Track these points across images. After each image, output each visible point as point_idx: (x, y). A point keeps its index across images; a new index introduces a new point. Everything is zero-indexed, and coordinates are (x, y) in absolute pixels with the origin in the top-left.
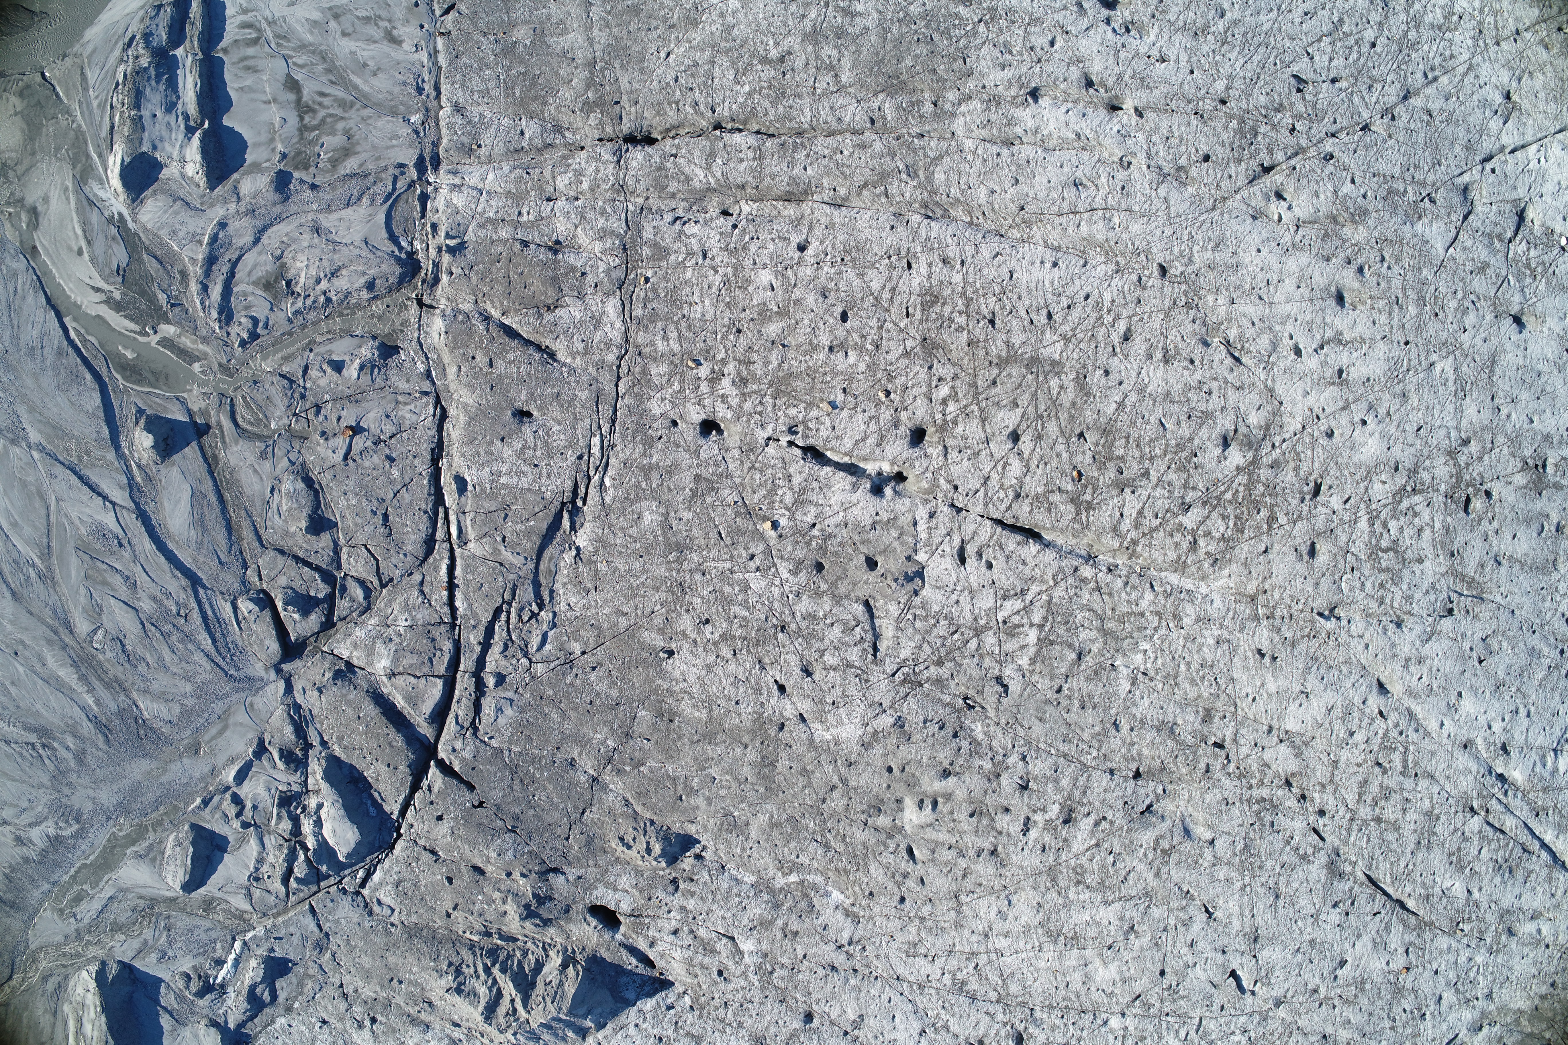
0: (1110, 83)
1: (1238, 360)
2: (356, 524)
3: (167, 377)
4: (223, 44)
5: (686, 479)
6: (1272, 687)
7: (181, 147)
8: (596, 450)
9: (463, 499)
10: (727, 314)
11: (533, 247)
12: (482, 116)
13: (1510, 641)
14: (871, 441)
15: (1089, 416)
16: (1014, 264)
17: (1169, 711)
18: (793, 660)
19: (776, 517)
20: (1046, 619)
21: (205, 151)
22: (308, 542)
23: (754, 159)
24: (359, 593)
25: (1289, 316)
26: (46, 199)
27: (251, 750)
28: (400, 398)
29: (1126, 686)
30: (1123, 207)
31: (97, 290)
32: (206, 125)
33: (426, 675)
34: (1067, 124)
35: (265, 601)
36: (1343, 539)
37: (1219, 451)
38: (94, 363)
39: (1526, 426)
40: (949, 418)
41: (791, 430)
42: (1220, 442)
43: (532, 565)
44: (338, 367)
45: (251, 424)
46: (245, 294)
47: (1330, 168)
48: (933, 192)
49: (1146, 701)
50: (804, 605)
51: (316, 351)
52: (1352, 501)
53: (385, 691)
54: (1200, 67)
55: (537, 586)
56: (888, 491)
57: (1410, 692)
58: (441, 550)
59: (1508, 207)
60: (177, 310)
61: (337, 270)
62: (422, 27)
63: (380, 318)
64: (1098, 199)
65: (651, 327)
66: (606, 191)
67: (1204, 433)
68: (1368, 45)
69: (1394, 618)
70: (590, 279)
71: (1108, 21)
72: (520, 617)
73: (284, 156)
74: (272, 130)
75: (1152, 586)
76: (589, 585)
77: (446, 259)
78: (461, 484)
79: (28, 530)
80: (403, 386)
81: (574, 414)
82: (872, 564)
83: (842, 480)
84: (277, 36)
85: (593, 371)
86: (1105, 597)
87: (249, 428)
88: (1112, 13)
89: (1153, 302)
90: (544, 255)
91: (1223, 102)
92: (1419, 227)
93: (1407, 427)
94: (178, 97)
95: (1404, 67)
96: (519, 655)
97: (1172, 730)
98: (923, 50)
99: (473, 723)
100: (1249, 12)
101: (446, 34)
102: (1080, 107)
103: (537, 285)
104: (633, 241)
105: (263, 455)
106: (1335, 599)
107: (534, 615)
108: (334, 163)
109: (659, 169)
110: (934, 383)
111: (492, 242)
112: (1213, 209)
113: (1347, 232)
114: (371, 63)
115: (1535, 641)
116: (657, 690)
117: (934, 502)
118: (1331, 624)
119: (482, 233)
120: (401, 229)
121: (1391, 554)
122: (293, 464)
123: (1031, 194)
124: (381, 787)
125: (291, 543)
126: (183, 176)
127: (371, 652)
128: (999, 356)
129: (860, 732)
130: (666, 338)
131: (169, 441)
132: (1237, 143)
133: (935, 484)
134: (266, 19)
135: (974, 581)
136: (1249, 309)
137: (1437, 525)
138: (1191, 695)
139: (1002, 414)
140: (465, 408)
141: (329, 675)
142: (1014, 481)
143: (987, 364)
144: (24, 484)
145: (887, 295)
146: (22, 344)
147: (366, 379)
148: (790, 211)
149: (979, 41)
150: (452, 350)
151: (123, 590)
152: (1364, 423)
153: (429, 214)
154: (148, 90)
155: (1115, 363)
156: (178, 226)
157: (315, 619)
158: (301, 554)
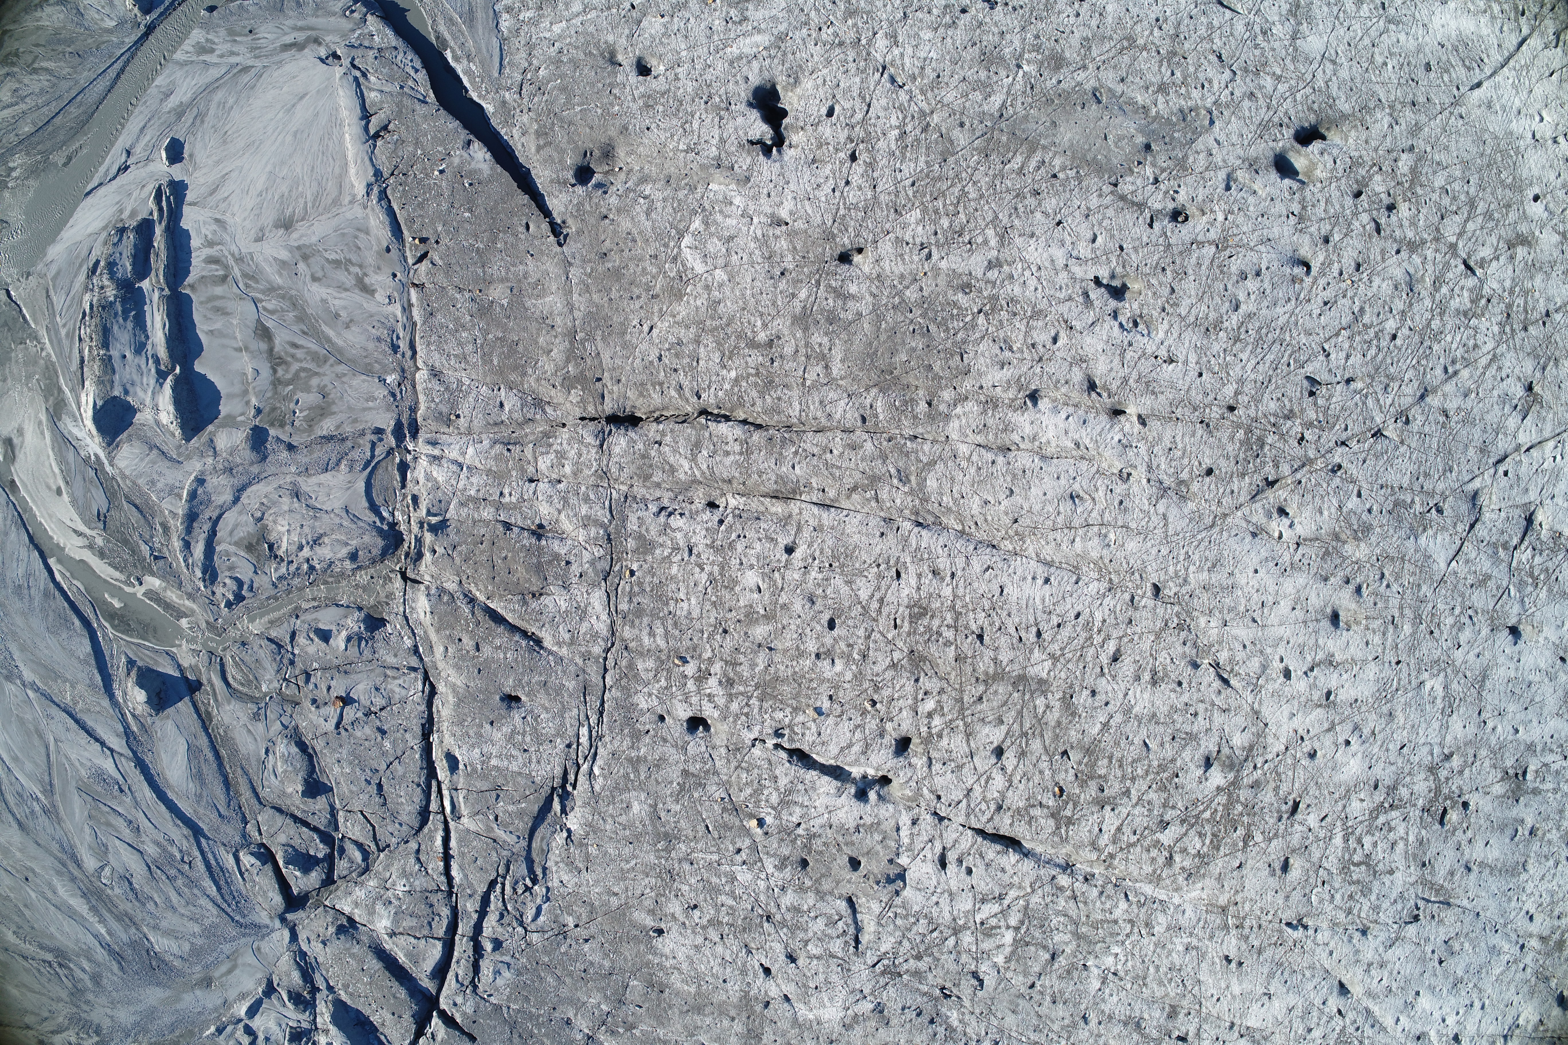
0: (1114, 387)
1: (1226, 682)
2: (351, 792)
3: (155, 631)
4: (190, 280)
5: (674, 774)
6: (1236, 989)
7: (153, 393)
8: (584, 740)
9: (455, 777)
10: (714, 614)
11: (516, 530)
12: (460, 382)
13: (1471, 941)
14: (856, 749)
15: (1074, 735)
16: (1005, 579)
17: (1137, 1008)
18: (779, 948)
19: (762, 815)
20: (1022, 923)
21: (178, 401)
22: (305, 803)
23: (741, 453)
24: (358, 856)
25: (1281, 639)
26: (20, 432)
27: (260, 990)
28: (388, 672)
29: (1096, 984)
30: (1120, 523)
31: (80, 534)
32: (178, 370)
33: (425, 937)
34: (1066, 433)
35: (266, 856)
36: (1316, 854)
37: (1200, 772)
38: (81, 608)
39: (1510, 738)
40: (934, 731)
41: (778, 734)
42: (1202, 763)
43: (524, 843)
44: (325, 636)
45: (242, 684)
46: (228, 554)
47: (1337, 481)
48: (925, 500)
49: (1115, 998)
50: (788, 899)
51: (302, 618)
52: (1328, 819)
53: (387, 947)
54: (1210, 370)
55: (530, 862)
56: (872, 795)
57: (1369, 994)
58: (435, 822)
59: (1518, 512)
60: (161, 563)
61: (319, 538)
62: (395, 275)
63: (365, 589)
64: (1094, 514)
65: (637, 622)
66: (589, 476)
67: (1187, 754)
68: (1388, 338)
69: (1360, 926)
70: (575, 569)
71: (1115, 315)
72: (514, 890)
73: (259, 411)
74: (245, 382)
75: (1126, 895)
76: (581, 865)
77: (428, 537)
78: (453, 762)
79: (29, 766)
80: (391, 660)
81: (562, 703)
82: (855, 864)
83: (826, 784)
84: (245, 275)
85: (580, 662)
86: (1081, 905)
87: (240, 688)
88: (1120, 305)
89: (1144, 623)
90: (528, 540)
91: (1232, 409)
92: (1422, 540)
93: (1391, 746)
94: (147, 337)
95: (1424, 362)
96: (515, 924)
97: (1138, 1025)
98: (918, 343)
99: (472, 981)
100: (1265, 303)
101: (420, 286)
102: (1081, 412)
103: (521, 572)
104: (618, 532)
105: (256, 717)
106: (1303, 911)
107: (527, 889)
108: (311, 422)
109: (643, 457)
110: (920, 697)
111: (474, 522)
112: (1212, 526)
113: (1349, 549)
114: (343, 314)
115: (1496, 940)
116: (648, 964)
117: (917, 810)
118: (1299, 934)
119: (464, 512)
120: (381, 498)
121: (1363, 868)
122: (286, 728)
123: (1026, 507)
124: (387, 1031)
125: (288, 802)
126: (158, 423)
127: (371, 912)
128: (986, 673)
129: (842, 1014)
130: (652, 634)
131: (162, 695)
132: (1242, 456)
133: (918, 793)
134: (233, 255)
135: (954, 885)
136: (1242, 631)
137: (1411, 838)
138: (1158, 994)
139: (987, 730)
140: (454, 687)
141: (332, 930)
142: (996, 795)
143: (973, 680)
144: (21, 721)
145: (875, 605)
146: (9, 581)
147: (353, 651)
148: (778, 508)
149: (978, 335)
150: (438, 631)
151: (127, 834)
152: (1348, 743)
153: (409, 484)
154: (116, 328)
155: (1102, 684)
156: (155, 477)
157: (315, 877)
158: (299, 814)
